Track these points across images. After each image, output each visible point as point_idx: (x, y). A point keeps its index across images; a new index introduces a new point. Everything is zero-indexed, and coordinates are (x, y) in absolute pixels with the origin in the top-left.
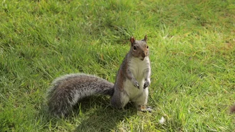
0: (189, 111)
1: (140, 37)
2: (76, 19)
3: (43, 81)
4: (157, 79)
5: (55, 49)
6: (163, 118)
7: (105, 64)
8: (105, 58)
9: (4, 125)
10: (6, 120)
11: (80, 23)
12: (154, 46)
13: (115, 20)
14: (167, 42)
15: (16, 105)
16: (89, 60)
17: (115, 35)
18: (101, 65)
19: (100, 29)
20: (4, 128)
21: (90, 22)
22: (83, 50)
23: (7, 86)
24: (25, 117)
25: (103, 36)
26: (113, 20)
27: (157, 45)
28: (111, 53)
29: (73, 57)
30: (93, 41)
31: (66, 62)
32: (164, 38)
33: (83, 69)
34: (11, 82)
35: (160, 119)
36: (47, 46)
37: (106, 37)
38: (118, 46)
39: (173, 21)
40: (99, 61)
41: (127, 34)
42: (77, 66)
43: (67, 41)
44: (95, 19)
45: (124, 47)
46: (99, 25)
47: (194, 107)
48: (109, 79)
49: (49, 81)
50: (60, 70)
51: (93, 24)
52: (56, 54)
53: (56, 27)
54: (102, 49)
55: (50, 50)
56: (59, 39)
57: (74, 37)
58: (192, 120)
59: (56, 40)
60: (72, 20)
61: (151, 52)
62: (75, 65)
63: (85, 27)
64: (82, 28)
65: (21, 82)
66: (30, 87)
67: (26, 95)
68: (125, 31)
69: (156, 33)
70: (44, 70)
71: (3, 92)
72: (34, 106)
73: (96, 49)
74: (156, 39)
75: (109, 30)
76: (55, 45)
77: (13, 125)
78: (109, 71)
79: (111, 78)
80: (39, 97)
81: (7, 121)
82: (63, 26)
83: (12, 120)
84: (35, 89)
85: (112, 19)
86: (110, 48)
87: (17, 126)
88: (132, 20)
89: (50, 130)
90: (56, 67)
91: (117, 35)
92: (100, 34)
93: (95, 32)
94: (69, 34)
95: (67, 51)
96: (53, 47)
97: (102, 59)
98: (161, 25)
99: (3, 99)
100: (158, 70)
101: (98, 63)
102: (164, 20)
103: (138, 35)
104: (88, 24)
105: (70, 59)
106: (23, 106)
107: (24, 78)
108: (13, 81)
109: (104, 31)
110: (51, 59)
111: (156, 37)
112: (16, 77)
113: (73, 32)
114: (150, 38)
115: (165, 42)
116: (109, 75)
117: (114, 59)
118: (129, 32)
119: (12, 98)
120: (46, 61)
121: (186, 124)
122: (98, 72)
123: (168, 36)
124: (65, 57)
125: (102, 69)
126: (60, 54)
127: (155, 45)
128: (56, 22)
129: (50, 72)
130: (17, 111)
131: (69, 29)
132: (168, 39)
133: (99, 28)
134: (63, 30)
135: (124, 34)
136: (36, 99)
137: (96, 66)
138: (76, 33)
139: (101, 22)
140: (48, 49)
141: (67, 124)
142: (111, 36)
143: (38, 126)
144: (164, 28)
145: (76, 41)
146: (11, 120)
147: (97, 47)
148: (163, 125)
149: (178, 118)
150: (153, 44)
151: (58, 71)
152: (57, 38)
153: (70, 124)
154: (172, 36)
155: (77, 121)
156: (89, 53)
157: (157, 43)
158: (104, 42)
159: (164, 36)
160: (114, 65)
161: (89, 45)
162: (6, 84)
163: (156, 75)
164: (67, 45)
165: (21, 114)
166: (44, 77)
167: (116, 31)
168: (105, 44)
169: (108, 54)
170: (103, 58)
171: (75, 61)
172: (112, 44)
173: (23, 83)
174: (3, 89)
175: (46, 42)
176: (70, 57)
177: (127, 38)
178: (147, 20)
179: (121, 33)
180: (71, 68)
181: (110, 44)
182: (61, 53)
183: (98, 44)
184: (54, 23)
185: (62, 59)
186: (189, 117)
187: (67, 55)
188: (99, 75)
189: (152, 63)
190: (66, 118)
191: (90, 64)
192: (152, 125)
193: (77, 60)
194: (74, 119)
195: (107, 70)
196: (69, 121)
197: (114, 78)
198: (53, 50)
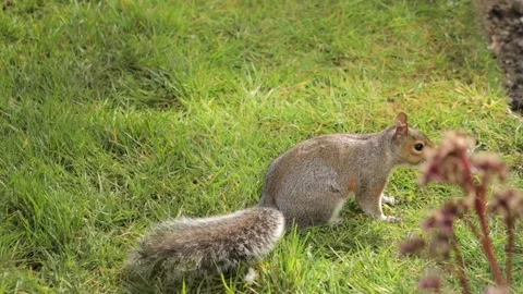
0: (309, 253)
1: (199, 93)
2: (57, 53)
4: (238, 185)
5: (10, 122)
7: (122, 152)
8: (123, 139)
11: (65, 62)
12: (230, 112)
13: (143, 56)
14: (260, 101)
16: (87, 144)
17: (143, 88)
18: (115, 155)
19: (110, 76)
21: (87, 60)
22: (73, 123)
25: (117, 90)
26: (139, 56)
27: (238, 110)
28: (135, 127)
29: (52, 139)
30: (95, 102)
31: (35, 150)
32: (253, 93)
33: (75, 165)
35: (246, 272)
37: (124, 92)
38: (150, 112)
39: (272, 56)
40: (109, 147)
41: (171, 85)
42: (60, 158)
43: (36, 103)
44: (98, 53)
45: (164, 115)
46: (109, 65)
47: (320, 245)
48: (133, 185)
50: (23, 167)
51: (95, 65)
52: (13, 132)
53: (11, 73)
54: (114, 119)
56: (19, 99)
57: (52, 94)
58: (316, 273)
59: (12, 101)
60: (48, 56)
61: (225, 124)
62: (56, 155)
63: (77, 71)
64: (70, 73)
68: (165, 78)
69: (234, 82)
73: (102, 119)
74: (235, 95)
75: (130, 78)
76: (11, 112)
78: (133, 168)
79: (136, 185)
82: (27, 70)
85: (136, 53)
86: (133, 117)
88: (182, 55)
90: (12, 161)
91: (149, 88)
92: (111, 87)
93: (99, 82)
94: (41, 88)
95: (37, 125)
96: (5, 117)
97: (115, 142)
98: (245, 66)
100: (240, 165)
101: (108, 150)
102: (252, 53)
103: (196, 87)
104: (85, 65)
105: (46, 143)
109: (119, 81)
111: (234, 91)
113: (50, 83)
114: (221, 93)
115: (255, 103)
116: (132, 178)
117: (143, 141)
118: (175, 82)
121: (303, 282)
122: (106, 171)
123: (261, 90)
124: (33, 138)
125: (116, 164)
126: (22, 132)
127: (233, 109)
128: (12, 62)
131: (40, 76)
132: (260, 95)
133: (108, 73)
134: (28, 79)
135: (163, 87)
137: (104, 158)
138: (56, 85)
139: (113, 59)
141: (40, 287)
142: (135, 90)
144: (252, 72)
145: (56, 104)
147: (105, 116)
148: (253, 286)
149: (285, 270)
150: (228, 108)
151: (19, 169)
152: (13, 96)
153: (47, 288)
154: (270, 89)
155: (62, 279)
156: (86, 129)
157: (238, 104)
158: (121, 104)
159: (253, 89)
160: (142, 156)
161: (87, 112)
163: (236, 175)
164: (36, 111)
167: (146, 79)
168: (121, 109)
169: (128, 129)
170: (118, 139)
171: (56, 148)
172: (137, 109)
176: (44, 139)
177: (170, 95)
178: (214, 55)
179: (157, 83)
180: (46, 163)
181: (133, 107)
182: (25, 129)
183: (107, 109)
184: (7, 62)
185: (26, 143)
186: (310, 268)
187: (38, 134)
188: (110, 177)
189: (227, 148)
190: (38, 273)
191: (90, 154)
192: (228, 285)
193: (60, 144)
194: (54, 277)
195: (127, 166)
196: (43, 280)
197: (143, 183)
198: (6, 124)
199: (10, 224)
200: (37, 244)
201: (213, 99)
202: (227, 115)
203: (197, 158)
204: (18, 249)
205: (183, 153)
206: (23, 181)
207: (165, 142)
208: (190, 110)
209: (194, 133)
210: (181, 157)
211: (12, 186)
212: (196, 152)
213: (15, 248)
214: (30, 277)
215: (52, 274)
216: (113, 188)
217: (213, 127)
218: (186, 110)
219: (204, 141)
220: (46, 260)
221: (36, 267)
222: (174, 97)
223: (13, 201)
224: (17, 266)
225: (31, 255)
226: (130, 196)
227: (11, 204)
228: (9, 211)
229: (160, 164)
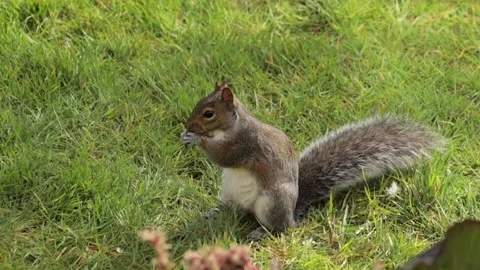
0: (449, 171)
1: (349, 19)
3: (151, 106)
4: (383, 105)
5: (176, 42)
6: (394, 185)
7: (277, 73)
8: (278, 60)
9: (72, 194)
10: (75, 185)
12: (378, 38)
14: (406, 28)
15: (96, 154)
16: (245, 64)
17: (298, 13)
18: (270, 75)
19: (268, 2)
20: (72, 201)
22: (233, 45)
23: (78, 116)
24: (114, 178)
25: (275, 14)
27: (385, 36)
28: (289, 49)
29: (214, 59)
30: (253, 25)
31: (198, 68)
32: (400, 20)
33: (234, 83)
34: (87, 108)
35: (389, 186)
36: (160, 36)
37: (281, 17)
38: (305, 36)
40: (265, 67)
41: (324, 12)
42: (220, 76)
43: (200, 25)
45: (317, 38)
47: (459, 163)
48: (287, 103)
49: (162, 106)
50: (187, 84)
52: (179, 51)
54: (271, 41)
55: (165, 44)
56: (184, 21)
57: (215, 17)
58: (455, 189)
59: (178, 23)
61: (373, 49)
62: (216, 74)
65: (106, 108)
66: (126, 119)
67: (116, 134)
68: (318, 5)
69: (383, 10)
70: (154, 84)
71: (70, 128)
72: (132, 157)
73: (260, 41)
74: (383, 22)
75: (286, 4)
76: (176, 32)
77: (91, 196)
78: (287, 87)
79: (289, 103)
80: (144, 140)
81: (78, 187)
83: (88, 185)
84: (135, 123)
86: (288, 41)
87: (99, 198)
89: (165, 205)
90: (177, 78)
91: (304, 14)
92: (268, 12)
93: (258, 7)
94: (205, 12)
95: (200, 45)
96: (172, 37)
97: (271, 62)
99: (70, 141)
100: (387, 87)
101: (264, 70)
103: (347, 14)
105: (208, 63)
106: (110, 156)
107: (113, 101)
108: (91, 106)
109: (277, 6)
110: (169, 62)
111: (383, 18)
112: (97, 97)
113: (212, 7)
114: (370, 20)
115: (401, 29)
116: (286, 96)
117: (297, 62)
118: (328, 9)
119: (88, 140)
120: (158, 64)
121: (442, 197)
122: (263, 89)
123: (408, 17)
124: (197, 58)
125: (271, 83)
126: (187, 51)
127: (381, 34)
129: (166, 88)
130: (98, 165)
132: (407, 23)
134: (193, 3)
135: (317, 13)
136: (136, 143)
137: (261, 77)
138: (219, 9)
140: (161, 40)
141: (200, 194)
142: (290, 15)
143: (139, 198)
144: (399, 1)
145: (218, 26)
146: (86, 186)
147: (262, 39)
148: (396, 199)
149: (425, 185)
150: (376, 34)
151: (183, 86)
152: (179, 18)
153: (206, 195)
154: (415, 17)
156: (245, 50)
157: (385, 30)
158: (277, 28)
159: (400, 16)
160: (296, 76)
161: (246, 35)
162: (76, 112)
163: (382, 96)
164: (200, 33)
165: (107, 173)
166: (154, 99)
167: (301, 6)
168: (277, 32)
169: (284, 52)
170: (274, 60)
171: (217, 67)
172: (292, 33)
173: (110, 111)
174: (71, 123)
175: (159, 27)
176: (206, 58)
177: (323, 20)
179: (311, 9)
180: (208, 81)
181: (288, 32)
182: (189, 49)
183: (264, 33)
185: (190, 62)
186: (449, 184)
187: (201, 54)
188: (266, 95)
189: (374, 71)
190: (198, 182)
191: (248, 73)
192: (372, 198)
193: (221, 64)
194: (212, 185)
195: (282, 86)
196: (202, 188)
197: (296, 102)
198: (172, 44)
199: (174, 136)
200: (198, 155)
201: (362, 25)
202: (376, 40)
203: (346, 79)
204: (181, 159)
205: (334, 75)
206: (186, 96)
207: (317, 64)
208: (341, 35)
209: (344, 56)
210: (331, 78)
211: (176, 101)
212: (345, 74)
213: (178, 158)
214: (191, 185)
215: (211, 182)
216: (268, 105)
217: (362, 51)
218: (337, 35)
219: (354, 65)
220: (205, 169)
221: (197, 176)
222: (326, 22)
223: (177, 115)
224: (179, 174)
225: (192, 164)
226: (284, 113)
227: (175, 118)
228: (174, 124)
229: (312, 84)
